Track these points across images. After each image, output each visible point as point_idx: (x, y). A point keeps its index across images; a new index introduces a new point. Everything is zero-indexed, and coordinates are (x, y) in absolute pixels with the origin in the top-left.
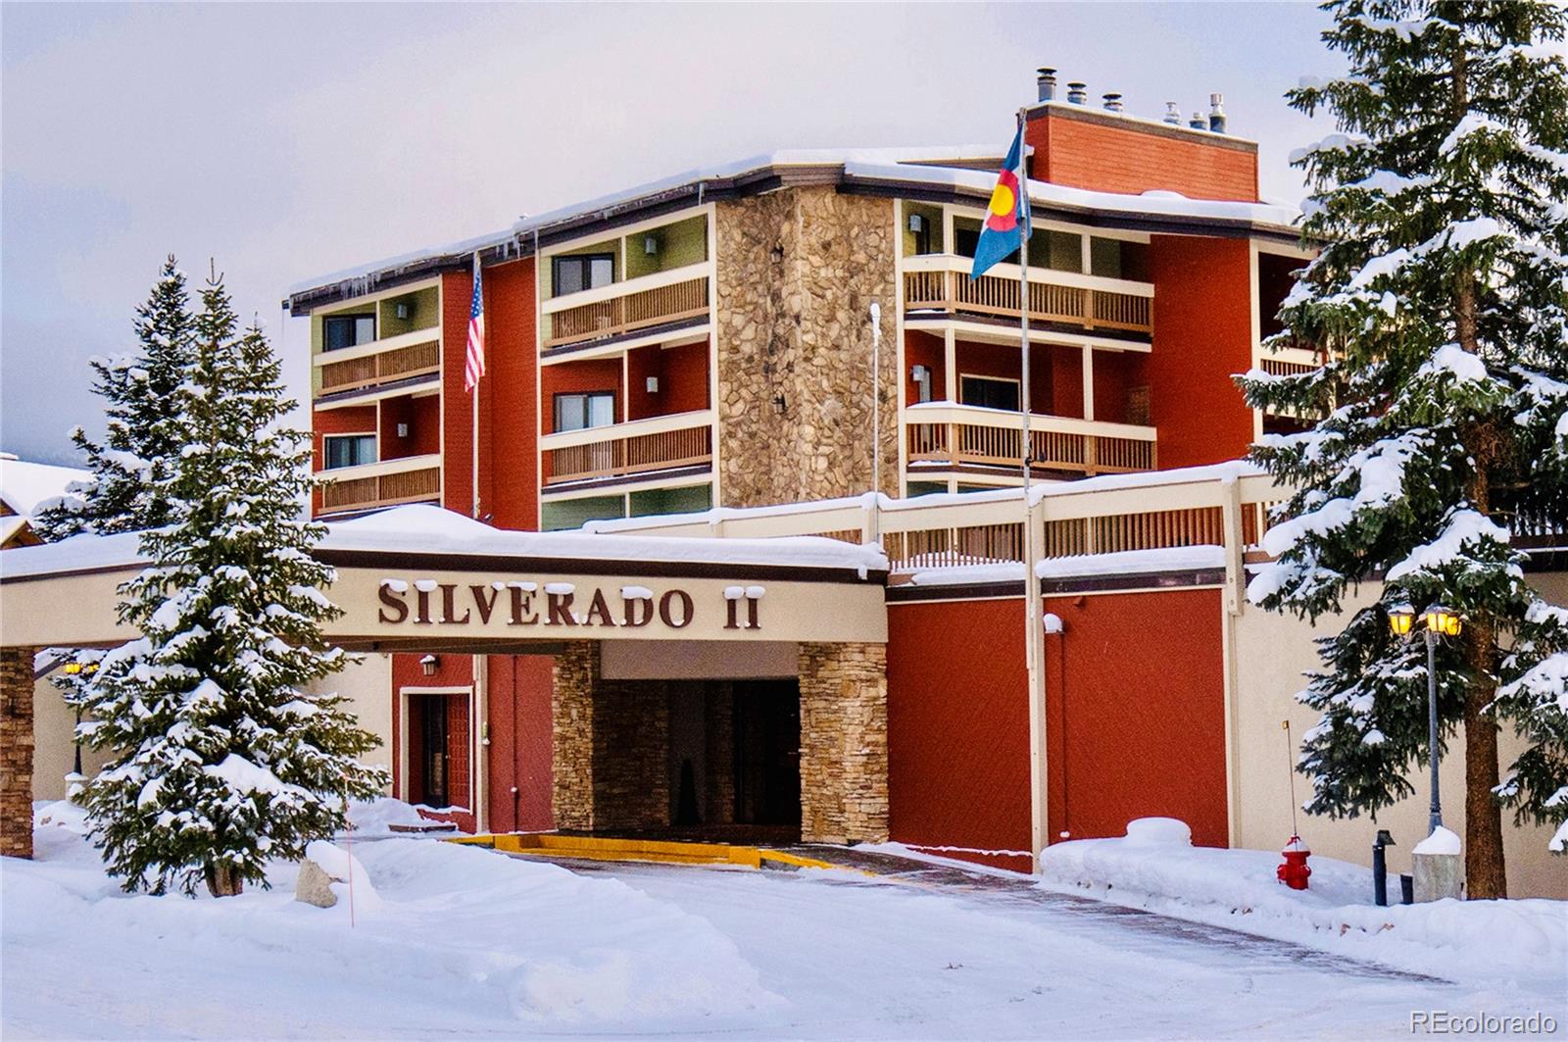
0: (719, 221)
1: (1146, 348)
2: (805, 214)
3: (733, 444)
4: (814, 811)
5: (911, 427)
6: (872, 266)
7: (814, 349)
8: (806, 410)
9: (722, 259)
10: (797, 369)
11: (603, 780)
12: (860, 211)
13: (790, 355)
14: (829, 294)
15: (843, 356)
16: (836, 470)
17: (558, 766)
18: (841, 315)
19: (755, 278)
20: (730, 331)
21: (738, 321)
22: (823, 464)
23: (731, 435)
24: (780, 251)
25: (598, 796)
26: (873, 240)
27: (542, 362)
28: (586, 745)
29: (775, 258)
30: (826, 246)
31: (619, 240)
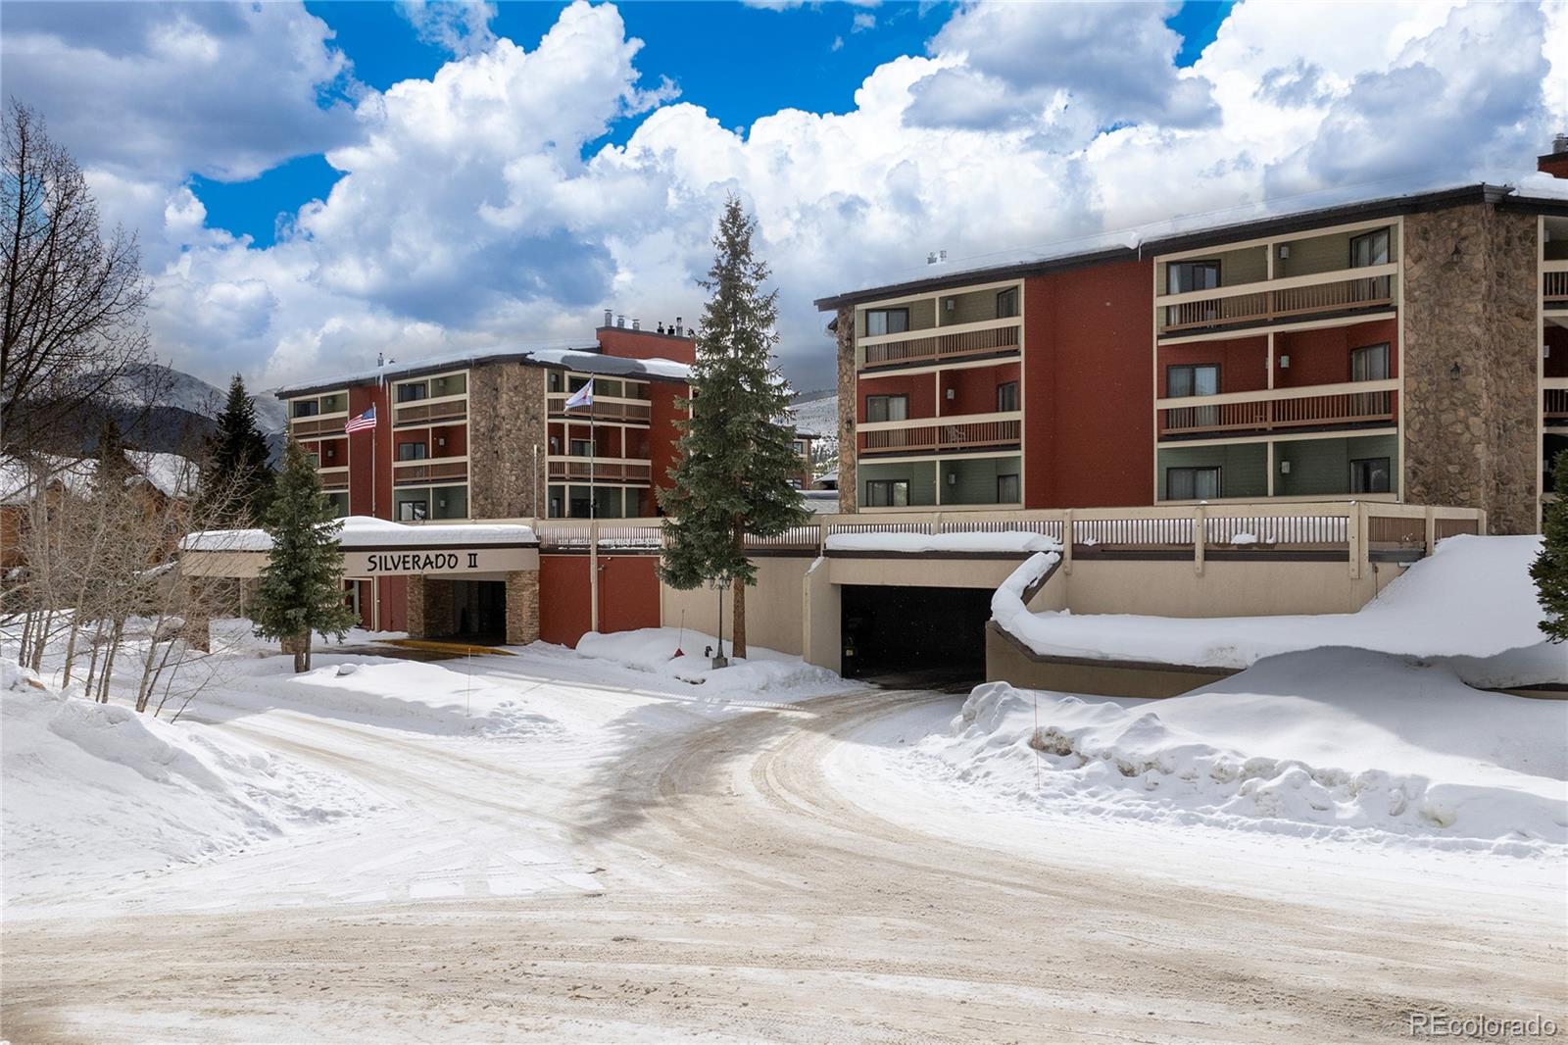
0: (471, 376)
1: (648, 427)
2: (507, 374)
3: (476, 470)
4: (511, 632)
5: (550, 463)
6: (535, 396)
7: (510, 431)
8: (507, 456)
9: (471, 392)
10: (504, 440)
11: (427, 618)
12: (530, 373)
13: (501, 433)
14: (517, 408)
15: (523, 433)
16: (520, 481)
17: (409, 612)
18: (521, 416)
19: (486, 400)
20: (475, 423)
21: (479, 418)
22: (514, 478)
23: (476, 466)
24: (497, 390)
25: (426, 625)
26: (535, 385)
27: (393, 430)
28: (421, 604)
29: (494, 392)
30: (516, 388)
31: (427, 381)
